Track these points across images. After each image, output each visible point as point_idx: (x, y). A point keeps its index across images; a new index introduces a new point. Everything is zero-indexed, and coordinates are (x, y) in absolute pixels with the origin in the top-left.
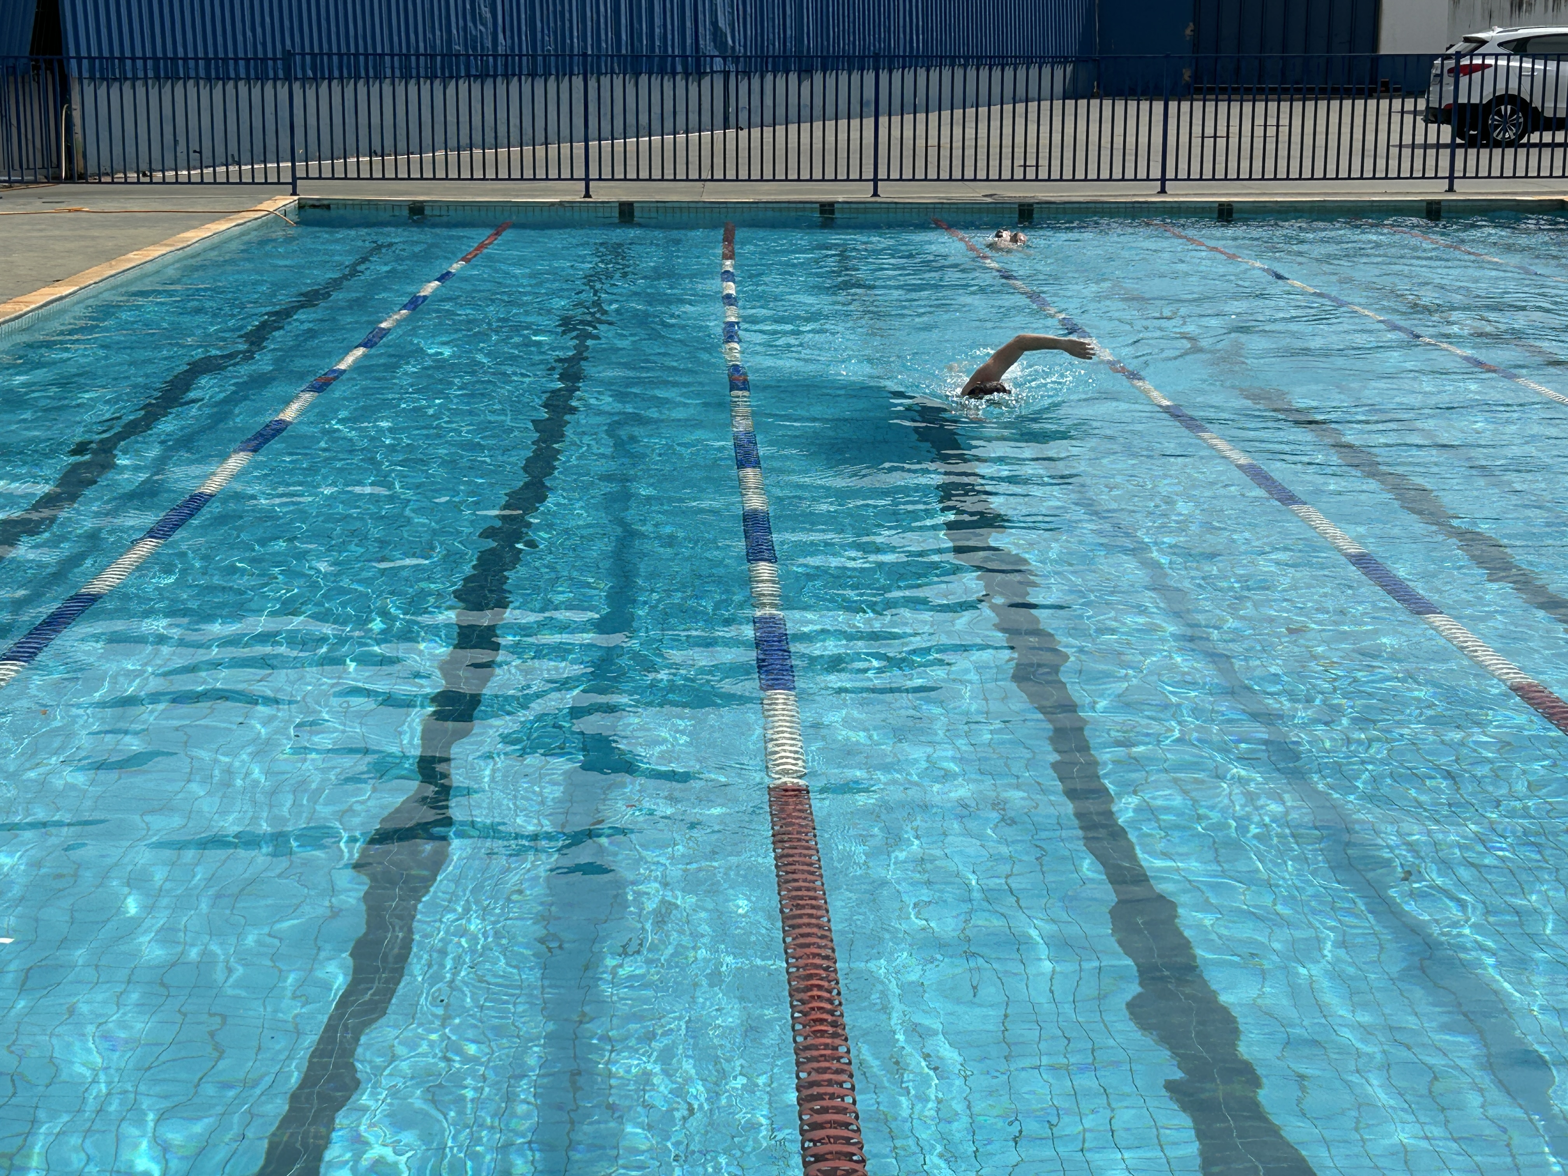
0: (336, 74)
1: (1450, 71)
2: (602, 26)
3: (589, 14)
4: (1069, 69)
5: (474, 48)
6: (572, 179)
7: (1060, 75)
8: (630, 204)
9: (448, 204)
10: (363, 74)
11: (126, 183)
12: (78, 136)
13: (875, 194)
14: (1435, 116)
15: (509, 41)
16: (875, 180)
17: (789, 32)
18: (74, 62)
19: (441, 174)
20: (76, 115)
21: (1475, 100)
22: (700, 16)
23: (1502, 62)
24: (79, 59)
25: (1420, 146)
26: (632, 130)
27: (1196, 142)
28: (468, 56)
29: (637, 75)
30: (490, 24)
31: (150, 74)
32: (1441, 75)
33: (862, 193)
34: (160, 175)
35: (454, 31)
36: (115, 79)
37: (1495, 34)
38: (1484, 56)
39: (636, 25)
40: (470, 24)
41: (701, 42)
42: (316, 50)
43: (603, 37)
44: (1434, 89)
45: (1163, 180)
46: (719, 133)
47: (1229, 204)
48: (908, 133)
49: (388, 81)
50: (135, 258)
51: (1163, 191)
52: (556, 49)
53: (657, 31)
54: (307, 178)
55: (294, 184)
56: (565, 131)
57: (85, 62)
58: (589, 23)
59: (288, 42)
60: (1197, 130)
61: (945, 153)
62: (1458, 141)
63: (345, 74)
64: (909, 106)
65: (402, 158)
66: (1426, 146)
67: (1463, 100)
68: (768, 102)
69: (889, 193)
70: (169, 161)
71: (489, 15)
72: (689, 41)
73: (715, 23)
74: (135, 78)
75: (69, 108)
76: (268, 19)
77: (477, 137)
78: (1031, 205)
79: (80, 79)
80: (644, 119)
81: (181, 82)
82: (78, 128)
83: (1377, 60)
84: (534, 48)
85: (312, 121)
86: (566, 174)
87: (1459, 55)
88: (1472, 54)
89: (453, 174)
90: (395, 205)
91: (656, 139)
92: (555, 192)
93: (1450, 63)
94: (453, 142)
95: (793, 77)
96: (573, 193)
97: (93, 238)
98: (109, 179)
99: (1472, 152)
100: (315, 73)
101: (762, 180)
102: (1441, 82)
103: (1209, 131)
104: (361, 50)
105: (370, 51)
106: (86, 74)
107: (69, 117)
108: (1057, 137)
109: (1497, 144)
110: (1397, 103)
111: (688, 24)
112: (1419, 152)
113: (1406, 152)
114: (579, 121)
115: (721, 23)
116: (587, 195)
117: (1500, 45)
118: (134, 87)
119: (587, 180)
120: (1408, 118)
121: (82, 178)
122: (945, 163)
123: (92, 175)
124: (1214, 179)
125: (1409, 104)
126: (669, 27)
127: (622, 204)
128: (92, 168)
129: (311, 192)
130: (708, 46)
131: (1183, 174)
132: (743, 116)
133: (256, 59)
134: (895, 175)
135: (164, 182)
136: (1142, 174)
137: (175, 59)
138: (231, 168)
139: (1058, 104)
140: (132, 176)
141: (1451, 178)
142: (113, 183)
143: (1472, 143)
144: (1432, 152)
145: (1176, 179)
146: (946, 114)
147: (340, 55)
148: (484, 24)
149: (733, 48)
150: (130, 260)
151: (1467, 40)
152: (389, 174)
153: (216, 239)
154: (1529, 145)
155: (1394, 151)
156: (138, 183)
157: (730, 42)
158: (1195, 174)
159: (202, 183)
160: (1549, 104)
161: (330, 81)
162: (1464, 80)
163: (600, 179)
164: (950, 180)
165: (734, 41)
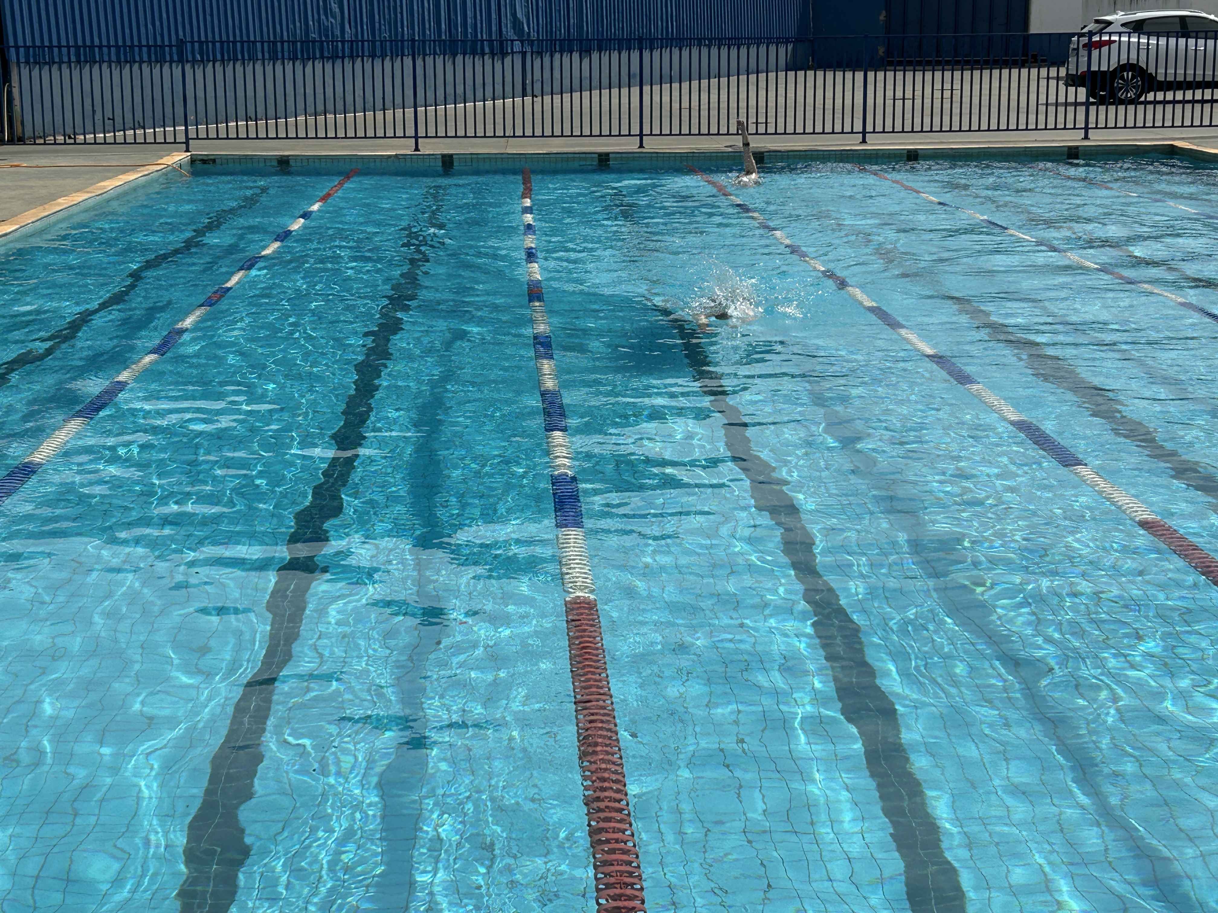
0: (219, 57)
1: (1084, 46)
2: (427, 17)
3: (415, 8)
4: (790, 47)
5: (327, 36)
6: (404, 137)
7: (783, 52)
8: (451, 156)
9: (308, 158)
10: (240, 57)
11: (55, 144)
12: (17, 108)
13: (641, 146)
14: (1073, 81)
15: (353, 30)
16: (641, 135)
17: (572, 21)
18: (13, 51)
19: (302, 134)
20: (16, 92)
21: (1104, 68)
22: (503, 9)
23: (1124, 39)
24: (17, 48)
25: (1062, 104)
26: (451, 98)
27: (889, 102)
28: (322, 42)
29: (454, 55)
30: (339, 18)
31: (73, 59)
32: (1077, 49)
33: (631, 145)
34: (82, 137)
35: (311, 23)
36: (46, 63)
37: (1118, 17)
38: (1110, 34)
39: (452, 17)
40: (323, 17)
41: (504, 29)
42: (203, 39)
43: (427, 26)
44: (1072, 60)
45: (864, 133)
46: (518, 100)
47: (916, 150)
48: (666, 99)
49: (259, 62)
50: (63, 202)
51: (864, 141)
52: (390, 36)
53: (469, 21)
54: (197, 138)
55: (187, 143)
56: (398, 100)
57: (22, 50)
58: (416, 15)
59: (181, 33)
60: (890, 93)
61: (695, 114)
62: (1092, 100)
63: (226, 58)
64: (666, 77)
65: (272, 122)
66: (1066, 104)
67: (1094, 68)
68: (557, 75)
69: (652, 145)
70: (89, 127)
71: (337, 10)
72: (494, 29)
73: (514, 14)
74: (61, 62)
75: (10, 86)
76: (164, 15)
77: (330, 105)
78: (762, 153)
79: (18, 63)
80: (460, 90)
81: (97, 65)
82: (17, 102)
83: (1028, 38)
84: (374, 35)
85: (200, 94)
86: (400, 133)
87: (1091, 34)
88: (1101, 32)
89: (312, 134)
90: (265, 159)
91: (470, 105)
92: (392, 147)
93: (1084, 40)
94: (310, 109)
95: (576, 56)
96: (406, 148)
97: (31, 187)
98: (42, 141)
99: (1102, 108)
100: (202, 57)
101: (553, 136)
102: (1077, 54)
103: (899, 94)
104: (238, 39)
105: (245, 39)
106: (22, 60)
107: (10, 93)
108: (781, 100)
109: (1121, 102)
110: (1044, 72)
111: (493, 16)
112: (1061, 109)
113: (1052, 109)
114: (409, 92)
115: (519, 15)
116: (417, 149)
117: (1123, 25)
118: (60, 69)
119: (416, 137)
120: (1053, 83)
121: (21, 140)
122: (695, 121)
123: (29, 138)
124: (903, 132)
125: (1053, 72)
126: (479, 17)
127: (444, 156)
128: (28, 133)
129: (201, 149)
130: (509, 33)
131: (879, 128)
132: (538, 86)
133: (155, 46)
134: (656, 131)
135: (85, 143)
136: (847, 129)
137: (92, 47)
138: (138, 132)
139: (781, 75)
140: (60, 138)
141: (1086, 129)
142: (45, 144)
143: (1102, 101)
144: (1071, 109)
145: (874, 132)
146: (695, 84)
147: (222, 42)
148: (335, 18)
149: (529, 33)
150: (59, 204)
151: (1097, 21)
152: (262, 134)
153: (126, 187)
154: (1146, 103)
155: (1042, 109)
156: (65, 144)
157: (526, 29)
158: (889, 128)
159: (115, 143)
160: (1161, 71)
161: (214, 63)
162: (1095, 53)
163: (426, 137)
164: (699, 134)
165: (529, 28)
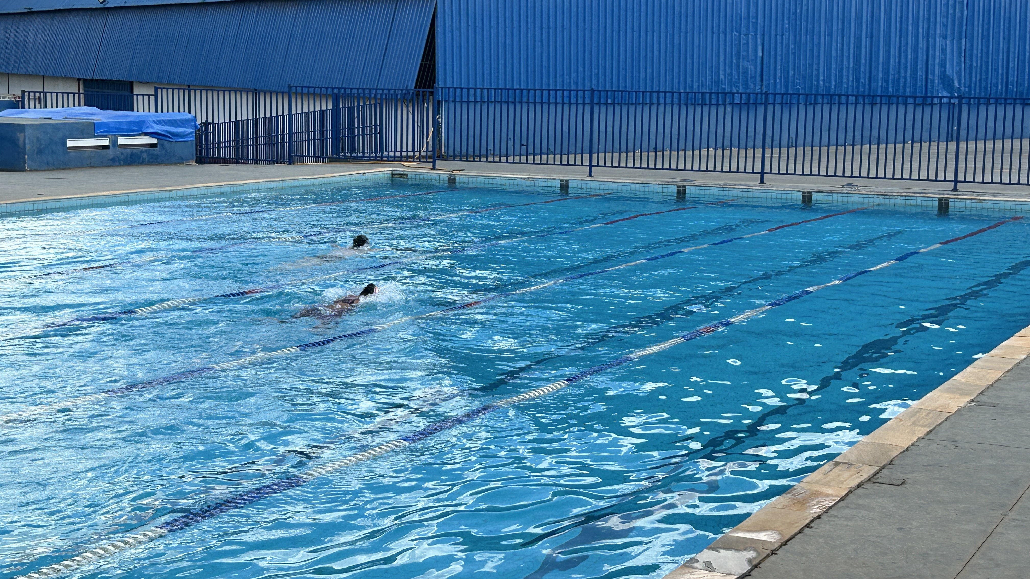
12: (443, 134)
15: (765, 82)
22: (931, 68)
24: (446, 89)
39: (873, 73)
52: (804, 88)
53: (891, 77)
57: (450, 91)
65: (675, 153)
68: (990, 124)
70: (504, 150)
71: (750, 67)
72: (919, 84)
73: (943, 72)
79: (447, 101)
82: (444, 130)
106: (450, 98)
111: (920, 73)
115: (949, 72)
123: (450, 156)
126: (903, 74)
128: (450, 152)
131: (970, 178)
149: (960, 88)
157: (956, 84)
165: (960, 84)
